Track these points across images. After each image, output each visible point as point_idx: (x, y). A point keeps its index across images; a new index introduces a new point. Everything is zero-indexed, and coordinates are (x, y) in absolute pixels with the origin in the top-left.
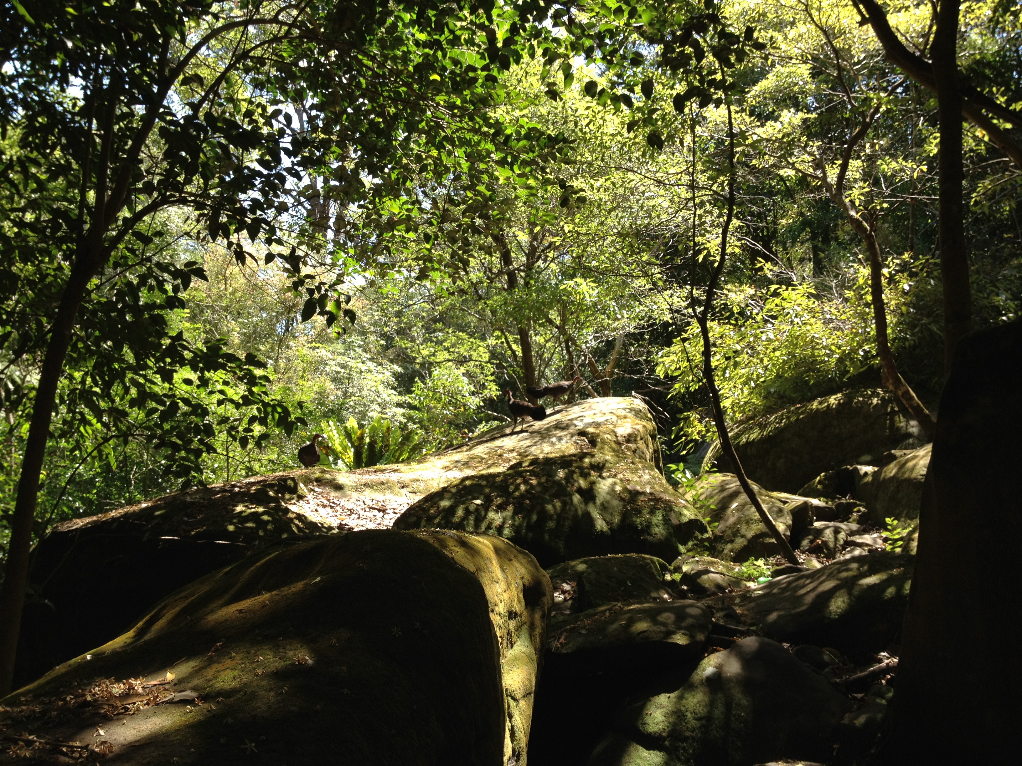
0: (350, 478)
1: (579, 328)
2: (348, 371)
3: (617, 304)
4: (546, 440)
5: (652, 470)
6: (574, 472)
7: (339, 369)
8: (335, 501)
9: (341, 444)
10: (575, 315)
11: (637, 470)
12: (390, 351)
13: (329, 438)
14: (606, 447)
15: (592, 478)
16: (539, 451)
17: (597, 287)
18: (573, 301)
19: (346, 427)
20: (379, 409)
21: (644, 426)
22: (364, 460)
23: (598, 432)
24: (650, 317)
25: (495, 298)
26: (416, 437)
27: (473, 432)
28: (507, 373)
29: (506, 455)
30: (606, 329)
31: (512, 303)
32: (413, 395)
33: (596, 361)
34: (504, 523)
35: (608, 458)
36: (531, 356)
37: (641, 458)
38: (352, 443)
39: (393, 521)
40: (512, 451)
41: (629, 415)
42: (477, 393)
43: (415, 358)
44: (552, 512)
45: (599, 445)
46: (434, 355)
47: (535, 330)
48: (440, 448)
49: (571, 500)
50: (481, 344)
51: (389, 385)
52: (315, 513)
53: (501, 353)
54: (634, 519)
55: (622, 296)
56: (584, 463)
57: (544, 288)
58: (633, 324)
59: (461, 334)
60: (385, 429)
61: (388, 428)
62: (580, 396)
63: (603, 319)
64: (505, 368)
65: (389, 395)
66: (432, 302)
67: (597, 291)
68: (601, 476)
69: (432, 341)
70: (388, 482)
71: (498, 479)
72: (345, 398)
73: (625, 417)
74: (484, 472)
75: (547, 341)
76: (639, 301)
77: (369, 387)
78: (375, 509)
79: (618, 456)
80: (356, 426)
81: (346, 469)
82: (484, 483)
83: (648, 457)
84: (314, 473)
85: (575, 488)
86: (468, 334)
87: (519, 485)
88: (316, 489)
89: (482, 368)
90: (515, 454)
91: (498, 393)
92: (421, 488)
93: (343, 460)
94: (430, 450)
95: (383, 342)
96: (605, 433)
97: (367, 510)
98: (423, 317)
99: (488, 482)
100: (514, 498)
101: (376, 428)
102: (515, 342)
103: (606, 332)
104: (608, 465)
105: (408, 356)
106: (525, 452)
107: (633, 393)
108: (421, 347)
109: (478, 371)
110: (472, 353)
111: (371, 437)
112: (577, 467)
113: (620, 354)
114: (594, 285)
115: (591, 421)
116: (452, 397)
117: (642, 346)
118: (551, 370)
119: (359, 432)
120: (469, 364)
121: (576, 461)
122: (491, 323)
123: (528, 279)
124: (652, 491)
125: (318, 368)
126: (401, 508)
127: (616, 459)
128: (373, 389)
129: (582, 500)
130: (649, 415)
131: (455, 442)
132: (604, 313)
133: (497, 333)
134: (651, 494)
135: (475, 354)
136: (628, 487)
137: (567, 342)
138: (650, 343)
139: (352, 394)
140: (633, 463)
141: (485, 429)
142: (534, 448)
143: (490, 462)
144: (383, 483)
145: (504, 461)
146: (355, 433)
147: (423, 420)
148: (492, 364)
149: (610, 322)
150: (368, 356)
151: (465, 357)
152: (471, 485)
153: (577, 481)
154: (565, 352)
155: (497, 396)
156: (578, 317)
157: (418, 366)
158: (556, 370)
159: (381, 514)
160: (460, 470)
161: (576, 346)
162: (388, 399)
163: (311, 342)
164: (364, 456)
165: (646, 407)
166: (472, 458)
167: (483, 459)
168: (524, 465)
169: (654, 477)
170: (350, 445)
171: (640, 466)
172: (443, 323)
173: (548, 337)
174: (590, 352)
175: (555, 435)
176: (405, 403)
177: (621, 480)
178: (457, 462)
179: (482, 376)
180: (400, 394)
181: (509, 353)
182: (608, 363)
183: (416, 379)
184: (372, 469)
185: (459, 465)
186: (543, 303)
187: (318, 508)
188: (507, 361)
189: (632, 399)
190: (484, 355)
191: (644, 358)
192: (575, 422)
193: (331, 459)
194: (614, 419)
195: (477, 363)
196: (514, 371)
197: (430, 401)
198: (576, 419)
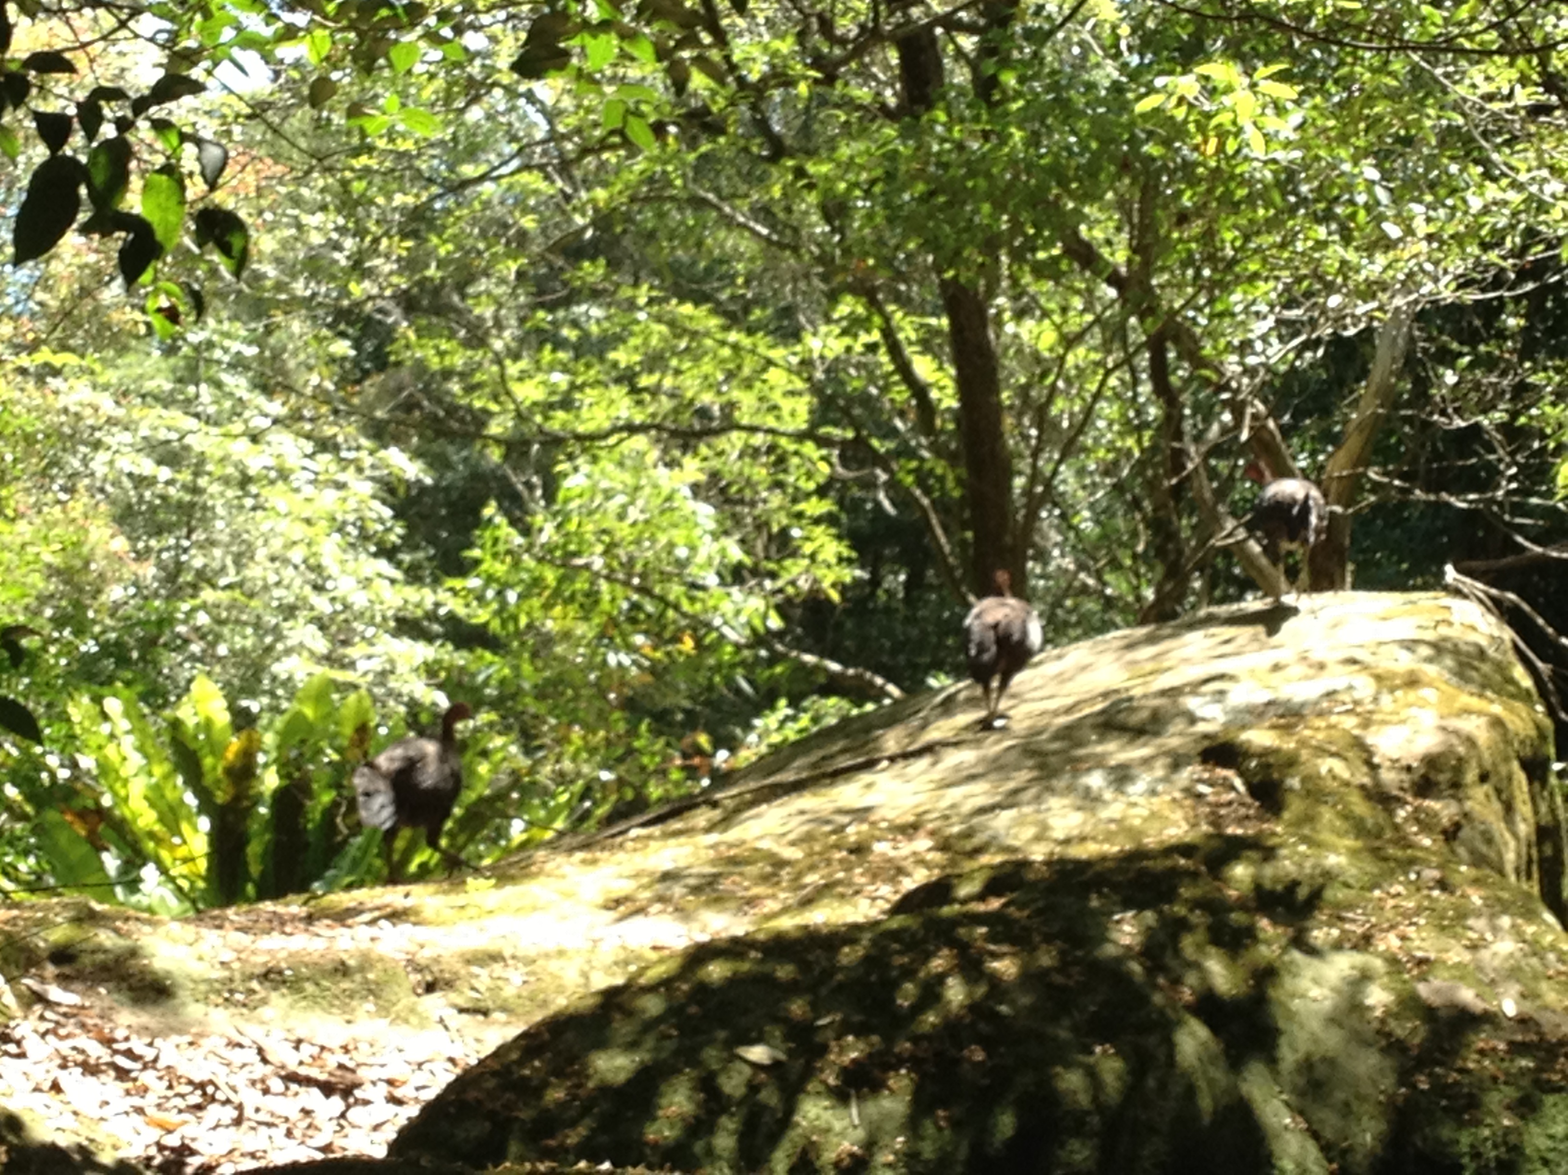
0: (202, 948)
1: (1213, 284)
2: (185, 476)
3: (1387, 176)
4: (1060, 783)
5: (1530, 915)
6: (1182, 925)
7: (146, 466)
8: (138, 1045)
9: (155, 797)
10: (1197, 227)
11: (1462, 914)
12: (371, 386)
13: (105, 768)
14: (1327, 814)
15: (1267, 952)
16: (1029, 832)
17: (1298, 103)
18: (1188, 167)
19: (176, 725)
20: (322, 646)
21: (1497, 723)
22: (255, 869)
23: (1290, 745)
24: (1531, 234)
25: (845, 151)
26: (483, 768)
27: (733, 745)
28: (893, 486)
29: (881, 848)
30: (1330, 288)
31: (920, 175)
32: (474, 582)
33: (1286, 432)
34: (870, 1145)
35: (1333, 860)
36: (998, 409)
37: (1478, 860)
38: (203, 794)
39: (390, 1133)
40: (909, 829)
41: (1431, 671)
42: (755, 572)
43: (482, 418)
44: (1084, 1100)
45: (1294, 807)
46: (566, 403)
47: (1017, 292)
48: (586, 815)
49: (1170, 1046)
50: (778, 354)
51: (364, 536)
52: (51, 1098)
53: (865, 400)
54: (1446, 1132)
55: (1408, 141)
56: (1226, 881)
57: (1063, 105)
58: (1456, 265)
59: (688, 308)
60: (348, 730)
61: (363, 731)
62: (1211, 585)
63: (1321, 245)
64: (882, 461)
65: (366, 583)
66: (565, 167)
67: (1296, 117)
68: (1300, 942)
69: (559, 344)
70: (366, 963)
71: (848, 955)
72: (175, 594)
73: (1413, 682)
74: (787, 923)
75: (1069, 341)
76: (1485, 162)
77: (276, 546)
78: (308, 1081)
79: (1377, 854)
80: (222, 718)
81: (175, 904)
82: (784, 972)
83: (1510, 858)
84: (43, 923)
85: (1187, 995)
86: (719, 309)
87: (940, 978)
88: (54, 992)
89: (781, 462)
90: (922, 844)
91: (848, 575)
92: (509, 992)
93: (163, 870)
94: (546, 825)
95: (343, 348)
96: (1321, 751)
97: (276, 1085)
98: (523, 235)
99: (805, 966)
100: (916, 1039)
101: (310, 727)
102: (926, 346)
103: (1334, 301)
104: (1335, 894)
105: (452, 410)
106: (968, 834)
107: (1450, 573)
108: (513, 369)
109: (760, 473)
110: (737, 394)
111: (285, 766)
112: (1196, 904)
113: (1392, 400)
114: (1287, 92)
115: (1261, 697)
116: (644, 590)
117: (1489, 363)
118: (1081, 472)
119: (235, 744)
120: (721, 443)
121: (1194, 875)
122: (824, 259)
123: (989, 67)
124: (1529, 1007)
125: (55, 463)
126: (421, 1078)
127: (1372, 867)
128: (297, 555)
129: (1215, 1047)
130: (1519, 673)
131: (655, 791)
132: (1326, 217)
133: (847, 306)
134: (1523, 1021)
135: (746, 400)
136: (1422, 990)
137: (1156, 346)
138: (1526, 352)
139: (205, 578)
140: (1443, 885)
141: (791, 732)
142: (1005, 817)
143: (812, 879)
144: (342, 970)
145: (875, 876)
146: (217, 749)
147: (517, 694)
148: (823, 442)
149: (1351, 256)
150: (277, 407)
151: (703, 413)
152: (733, 982)
153: (1197, 966)
154: (1145, 389)
155: (843, 588)
156: (1209, 236)
157: (495, 454)
158: (1109, 469)
159: (336, 1103)
160: (683, 913)
161: (1199, 362)
162: (359, 600)
163: (33, 347)
164: (254, 849)
165: (1508, 634)
166: (734, 861)
167: (780, 863)
168: (964, 890)
169: (1535, 949)
170: (191, 800)
171: (1476, 898)
172: (613, 265)
173: (1075, 323)
174: (1259, 392)
175: (1099, 762)
176: (432, 616)
177: (1393, 961)
178: (667, 877)
179: (776, 499)
180: (413, 575)
181: (900, 394)
182: (1336, 440)
183: (490, 510)
184: (294, 906)
185: (678, 890)
186: (1058, 173)
187: (64, 1078)
188: (891, 433)
189: (1445, 599)
190: (787, 405)
191: (1499, 416)
192: (1191, 703)
193: (111, 862)
194: (1365, 687)
195: (758, 440)
196: (922, 477)
197: (547, 607)
198: (1195, 687)
